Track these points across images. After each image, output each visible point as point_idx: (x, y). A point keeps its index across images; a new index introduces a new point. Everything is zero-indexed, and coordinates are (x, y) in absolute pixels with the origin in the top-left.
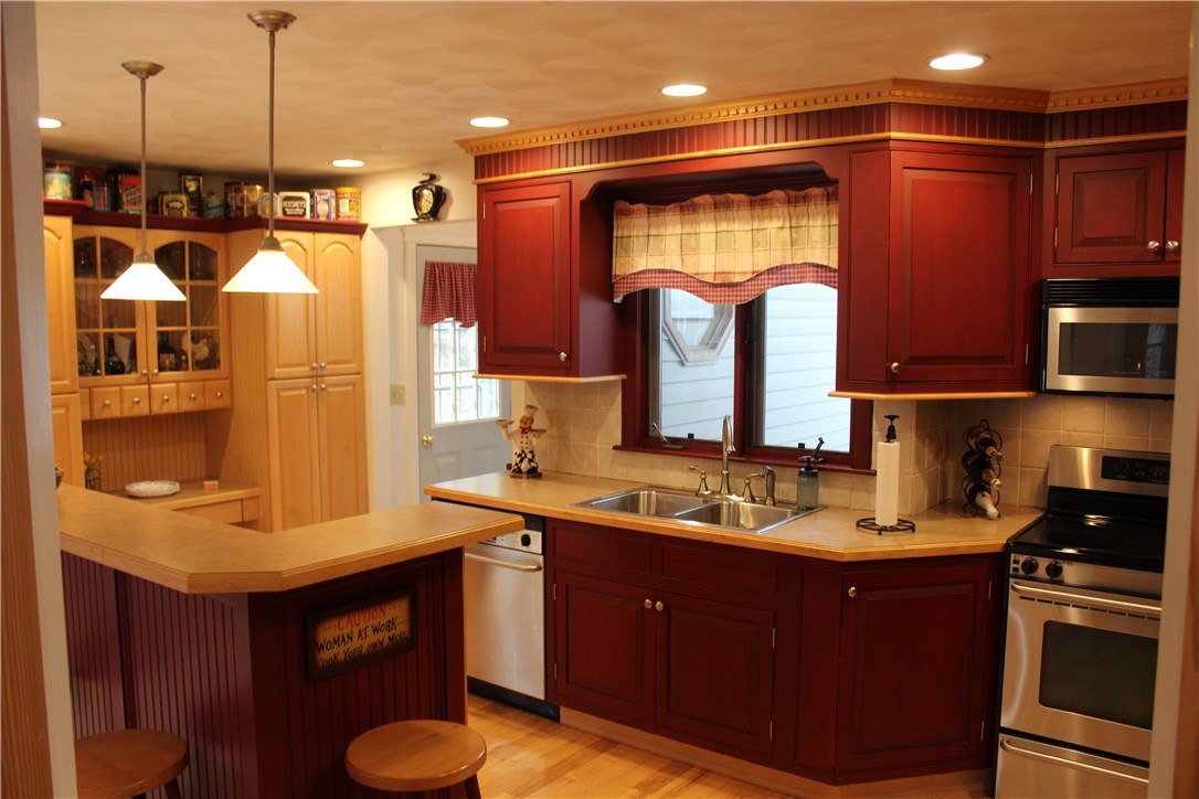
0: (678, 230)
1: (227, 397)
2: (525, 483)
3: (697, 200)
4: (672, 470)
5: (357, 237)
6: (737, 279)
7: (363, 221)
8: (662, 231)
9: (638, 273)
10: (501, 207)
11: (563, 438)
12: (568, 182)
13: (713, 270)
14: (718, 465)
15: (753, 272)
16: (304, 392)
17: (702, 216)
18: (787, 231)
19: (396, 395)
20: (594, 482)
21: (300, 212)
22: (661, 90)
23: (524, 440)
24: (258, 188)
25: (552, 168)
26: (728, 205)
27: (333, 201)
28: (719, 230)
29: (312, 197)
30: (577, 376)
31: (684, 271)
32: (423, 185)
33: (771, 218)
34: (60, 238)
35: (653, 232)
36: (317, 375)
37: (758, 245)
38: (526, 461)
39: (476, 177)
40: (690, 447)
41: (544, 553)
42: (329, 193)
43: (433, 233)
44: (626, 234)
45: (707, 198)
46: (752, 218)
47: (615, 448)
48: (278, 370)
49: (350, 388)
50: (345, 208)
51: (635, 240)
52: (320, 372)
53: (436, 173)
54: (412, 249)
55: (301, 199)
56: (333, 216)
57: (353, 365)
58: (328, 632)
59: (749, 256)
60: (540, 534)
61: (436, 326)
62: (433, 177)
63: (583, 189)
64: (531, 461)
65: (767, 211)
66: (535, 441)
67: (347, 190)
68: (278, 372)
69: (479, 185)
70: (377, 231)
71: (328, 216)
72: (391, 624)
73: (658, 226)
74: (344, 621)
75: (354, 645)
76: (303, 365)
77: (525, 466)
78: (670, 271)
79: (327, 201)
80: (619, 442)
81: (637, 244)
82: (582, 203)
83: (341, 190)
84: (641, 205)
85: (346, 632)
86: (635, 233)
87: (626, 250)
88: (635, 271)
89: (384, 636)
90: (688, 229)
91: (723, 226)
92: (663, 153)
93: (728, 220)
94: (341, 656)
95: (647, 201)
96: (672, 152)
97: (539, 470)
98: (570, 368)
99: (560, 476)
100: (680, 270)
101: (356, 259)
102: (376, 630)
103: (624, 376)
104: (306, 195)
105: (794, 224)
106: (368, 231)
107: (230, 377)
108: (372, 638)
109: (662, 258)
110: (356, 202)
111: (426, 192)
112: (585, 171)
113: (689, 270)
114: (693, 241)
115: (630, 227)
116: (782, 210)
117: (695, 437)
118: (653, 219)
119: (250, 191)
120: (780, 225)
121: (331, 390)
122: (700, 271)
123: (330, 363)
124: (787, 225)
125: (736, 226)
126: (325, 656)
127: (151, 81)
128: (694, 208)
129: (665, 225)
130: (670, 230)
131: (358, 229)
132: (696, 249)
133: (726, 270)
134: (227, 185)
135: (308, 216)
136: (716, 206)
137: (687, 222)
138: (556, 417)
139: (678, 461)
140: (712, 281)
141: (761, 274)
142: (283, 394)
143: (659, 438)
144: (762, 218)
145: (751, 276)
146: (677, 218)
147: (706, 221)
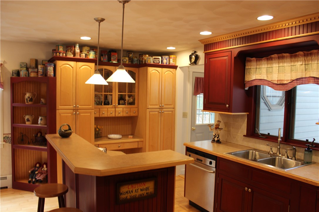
0: (266, 66)
1: (137, 113)
2: (215, 144)
3: (273, 56)
4: (262, 144)
5: (175, 70)
6: (285, 82)
7: (177, 65)
8: (261, 67)
10: (211, 60)
11: (229, 132)
12: (230, 51)
13: (277, 79)
14: (276, 144)
15: (291, 80)
16: (157, 113)
17: (274, 61)
18: (304, 66)
19: (185, 115)
20: (237, 146)
21: (158, 62)
22: (257, 18)
23: (216, 131)
24: (147, 55)
25: (226, 47)
26: (283, 57)
27: (168, 59)
28: (279, 66)
29: (162, 58)
30: (231, 112)
31: (268, 79)
32: (192, 54)
33: (298, 61)
34: (91, 69)
35: (258, 67)
36: (161, 108)
37: (293, 71)
38: (216, 138)
39: (204, 51)
40: (268, 138)
41: (216, 167)
42: (167, 57)
43: (195, 68)
44: (249, 68)
45: (276, 55)
46: (291, 61)
47: (244, 136)
48: (149, 106)
49: (171, 112)
50: (171, 61)
51: (252, 69)
52: (162, 107)
53: (195, 50)
54: (191, 73)
55: (158, 58)
56: (168, 63)
57: (172, 106)
58: (124, 189)
59: (289, 74)
60: (215, 161)
61: (198, 96)
62: (195, 52)
63: (235, 53)
64: (217, 138)
65: (296, 59)
66: (219, 132)
67: (172, 56)
68: (150, 107)
69: (205, 53)
70: (180, 68)
71: (166, 63)
72: (147, 189)
73: (259, 65)
74: (130, 187)
75: (133, 194)
76: (157, 105)
77: (216, 139)
78: (263, 80)
79: (166, 59)
80: (245, 134)
81: (253, 71)
82: (235, 58)
83: (171, 56)
84: (254, 58)
85: (131, 190)
86: (252, 67)
87: (249, 73)
88: (252, 80)
89: (144, 192)
90: (269, 66)
91: (281, 65)
92: (260, 41)
93: (283, 62)
94: (129, 197)
95: (256, 57)
96: (263, 40)
97: (220, 141)
98: (229, 110)
99: (227, 143)
100: (266, 79)
101: (175, 75)
102: (141, 190)
103: (248, 113)
104: (160, 58)
105: (306, 63)
106: (178, 68)
107: (138, 107)
108: (140, 192)
109: (261, 75)
110: (175, 60)
111: (193, 56)
112: (236, 47)
113: (269, 79)
114: (271, 70)
115: (251, 66)
116: (302, 58)
117: (270, 134)
118: (258, 63)
119: (145, 56)
120: (301, 64)
121: (165, 112)
122: (273, 80)
123: (165, 105)
124: (304, 63)
125: (285, 65)
126: (123, 196)
127: (101, 23)
128: (271, 59)
129: (262, 65)
130: (263, 66)
131: (175, 67)
132: (271, 73)
133: (281, 79)
134: (140, 55)
135: (160, 63)
136: (279, 58)
137: (269, 64)
138: (227, 124)
139: (264, 141)
140: (276, 83)
141: (293, 81)
142: (151, 113)
143: (258, 134)
144: (294, 62)
145: (289, 81)
146: (266, 62)
147: (275, 63)
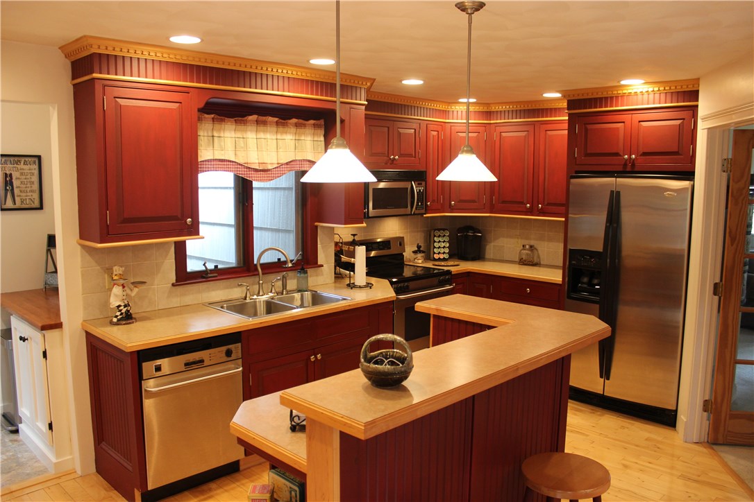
0: (233, 134)
3: (250, 118)
6: (270, 167)
8: (222, 135)
9: (206, 161)
13: (257, 162)
15: (278, 164)
17: (249, 128)
18: (294, 141)
26: (264, 123)
28: (258, 137)
31: (237, 161)
33: (286, 133)
35: (215, 134)
37: (280, 148)
46: (277, 132)
47: (173, 285)
51: (202, 138)
59: (274, 154)
73: (219, 130)
78: (226, 161)
81: (204, 141)
86: (202, 133)
88: (203, 159)
90: (239, 135)
91: (261, 135)
93: (264, 132)
100: (234, 160)
105: (297, 138)
109: (223, 152)
113: (241, 161)
114: (242, 143)
116: (293, 130)
117: (219, 267)
118: (217, 126)
120: (291, 137)
122: (249, 162)
124: (294, 138)
125: (268, 136)
128: (245, 123)
129: (225, 130)
130: (227, 134)
132: (245, 148)
133: (265, 162)
136: (258, 122)
137: (238, 130)
140: (258, 168)
141: (282, 165)
144: (282, 133)
145: (276, 166)
146: (234, 127)
147: (251, 131)
